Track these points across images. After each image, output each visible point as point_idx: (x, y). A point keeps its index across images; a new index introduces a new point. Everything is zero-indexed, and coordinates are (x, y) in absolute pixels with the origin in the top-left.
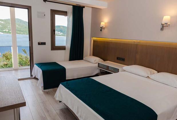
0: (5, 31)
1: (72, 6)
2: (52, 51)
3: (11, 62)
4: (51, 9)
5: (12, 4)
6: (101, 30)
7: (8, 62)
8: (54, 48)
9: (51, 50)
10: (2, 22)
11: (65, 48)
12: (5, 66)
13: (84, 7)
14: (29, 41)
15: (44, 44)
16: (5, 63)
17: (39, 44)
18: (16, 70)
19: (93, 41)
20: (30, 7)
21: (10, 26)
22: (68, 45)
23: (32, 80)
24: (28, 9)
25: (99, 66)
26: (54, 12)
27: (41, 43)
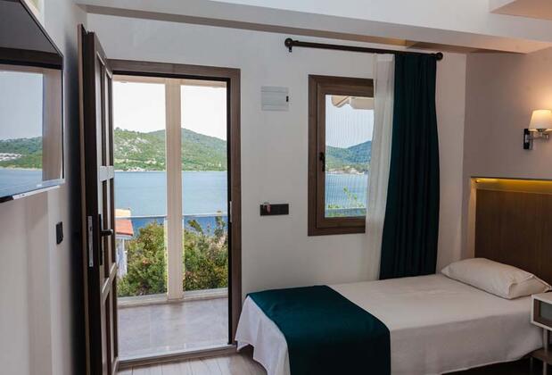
0: (148, 162)
1: (393, 55)
2: (311, 237)
3: (161, 259)
4: (310, 75)
5: (174, 65)
6: (527, 146)
7: (152, 259)
8: (320, 224)
9: (310, 234)
10: (144, 141)
11: (364, 227)
12: (144, 270)
13: (440, 56)
14: (229, 199)
15: (281, 209)
16: (144, 260)
17: (265, 211)
18: (176, 303)
19: (478, 192)
20: (237, 72)
21: (163, 150)
22: (376, 214)
23: (234, 359)
24: (228, 80)
25: (538, 317)
26: (322, 86)
27: (272, 206)
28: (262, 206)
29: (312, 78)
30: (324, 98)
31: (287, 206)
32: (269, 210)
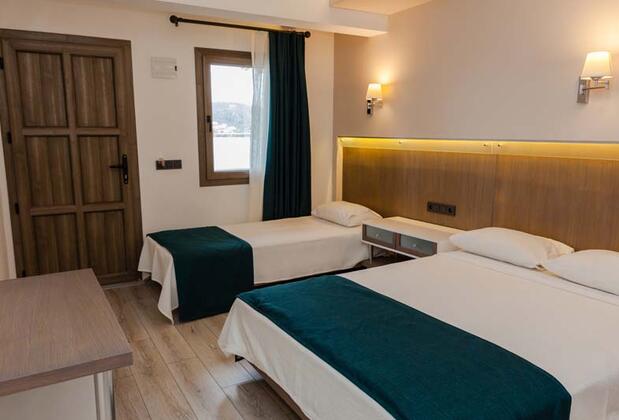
1: (267, 33)
2: (202, 188)
4: (196, 48)
6: (369, 111)
8: (210, 177)
9: (201, 185)
11: (248, 179)
13: (308, 34)
15: (176, 165)
17: (159, 166)
19: (344, 149)
20: (128, 43)
26: (205, 57)
27: (167, 162)
28: (157, 162)
29: (197, 50)
30: (209, 69)
31: (180, 161)
32: (163, 164)
